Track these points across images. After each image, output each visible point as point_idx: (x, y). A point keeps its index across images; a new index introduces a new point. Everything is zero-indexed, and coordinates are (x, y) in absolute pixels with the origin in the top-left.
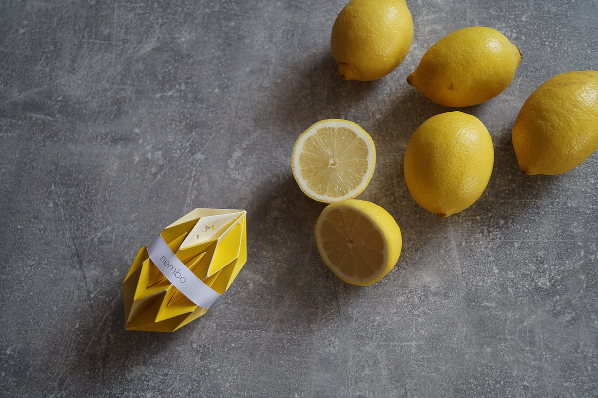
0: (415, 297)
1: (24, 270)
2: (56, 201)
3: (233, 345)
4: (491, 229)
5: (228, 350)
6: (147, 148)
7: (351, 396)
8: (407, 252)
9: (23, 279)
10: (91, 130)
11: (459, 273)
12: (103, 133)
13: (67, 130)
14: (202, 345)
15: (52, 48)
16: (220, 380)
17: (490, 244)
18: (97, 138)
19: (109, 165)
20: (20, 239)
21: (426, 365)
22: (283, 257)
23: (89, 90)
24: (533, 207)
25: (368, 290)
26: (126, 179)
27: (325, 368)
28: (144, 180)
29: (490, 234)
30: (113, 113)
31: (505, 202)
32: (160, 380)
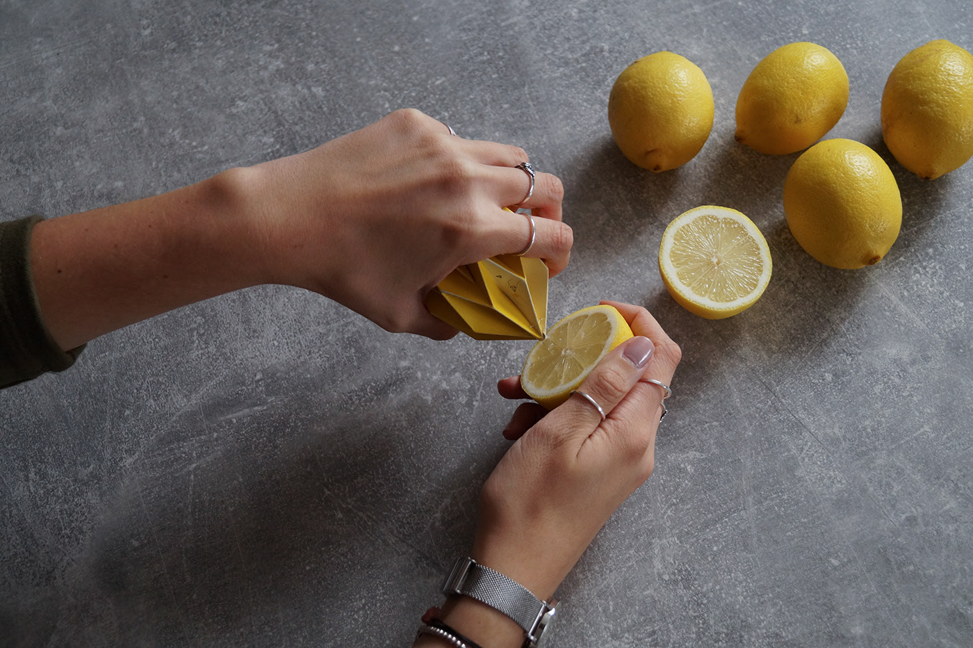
0: (892, 377)
1: (355, 619)
2: (344, 506)
3: (715, 549)
4: (924, 264)
5: (713, 558)
6: (435, 377)
7: (897, 524)
8: (849, 334)
9: (362, 631)
10: (335, 394)
11: (923, 326)
12: (356, 389)
13: (298, 411)
14: (676, 571)
15: (199, 319)
16: (728, 598)
17: (935, 280)
18: (351, 399)
19: (393, 424)
20: (319, 583)
21: (957, 444)
22: (707, 414)
23: (298, 347)
24: (952, 220)
25: (835, 398)
26: (431, 429)
27: (846, 512)
28: (457, 417)
29: (927, 269)
30: (355, 358)
31: (919, 229)
32: (648, 644)
